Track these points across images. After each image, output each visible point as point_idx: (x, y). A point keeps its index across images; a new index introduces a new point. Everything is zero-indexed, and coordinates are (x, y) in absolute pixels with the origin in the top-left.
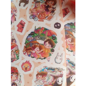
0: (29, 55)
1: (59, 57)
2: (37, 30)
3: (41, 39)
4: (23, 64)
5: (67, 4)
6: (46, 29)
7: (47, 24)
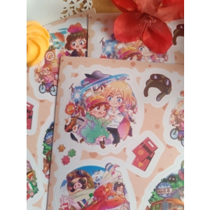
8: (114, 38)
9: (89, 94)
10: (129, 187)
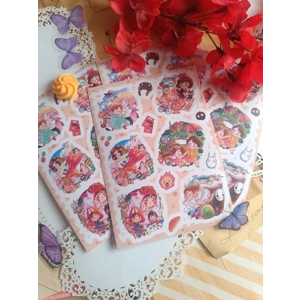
0: (168, 164)
1: (212, 159)
2: (173, 127)
3: (181, 138)
4: (162, 178)
5: (208, 83)
6: (186, 124)
7: (185, 116)
8: (114, 71)
9: (109, 104)
10: (146, 145)
